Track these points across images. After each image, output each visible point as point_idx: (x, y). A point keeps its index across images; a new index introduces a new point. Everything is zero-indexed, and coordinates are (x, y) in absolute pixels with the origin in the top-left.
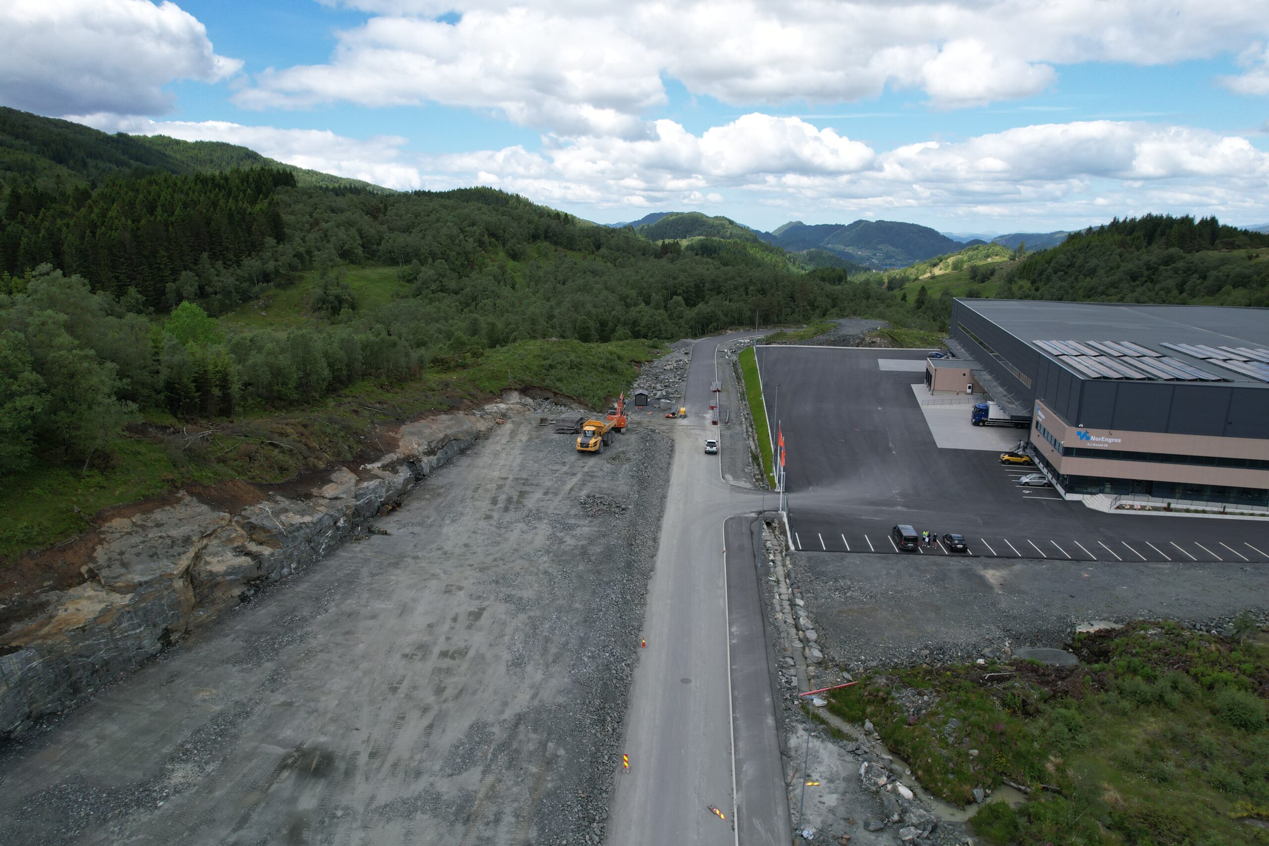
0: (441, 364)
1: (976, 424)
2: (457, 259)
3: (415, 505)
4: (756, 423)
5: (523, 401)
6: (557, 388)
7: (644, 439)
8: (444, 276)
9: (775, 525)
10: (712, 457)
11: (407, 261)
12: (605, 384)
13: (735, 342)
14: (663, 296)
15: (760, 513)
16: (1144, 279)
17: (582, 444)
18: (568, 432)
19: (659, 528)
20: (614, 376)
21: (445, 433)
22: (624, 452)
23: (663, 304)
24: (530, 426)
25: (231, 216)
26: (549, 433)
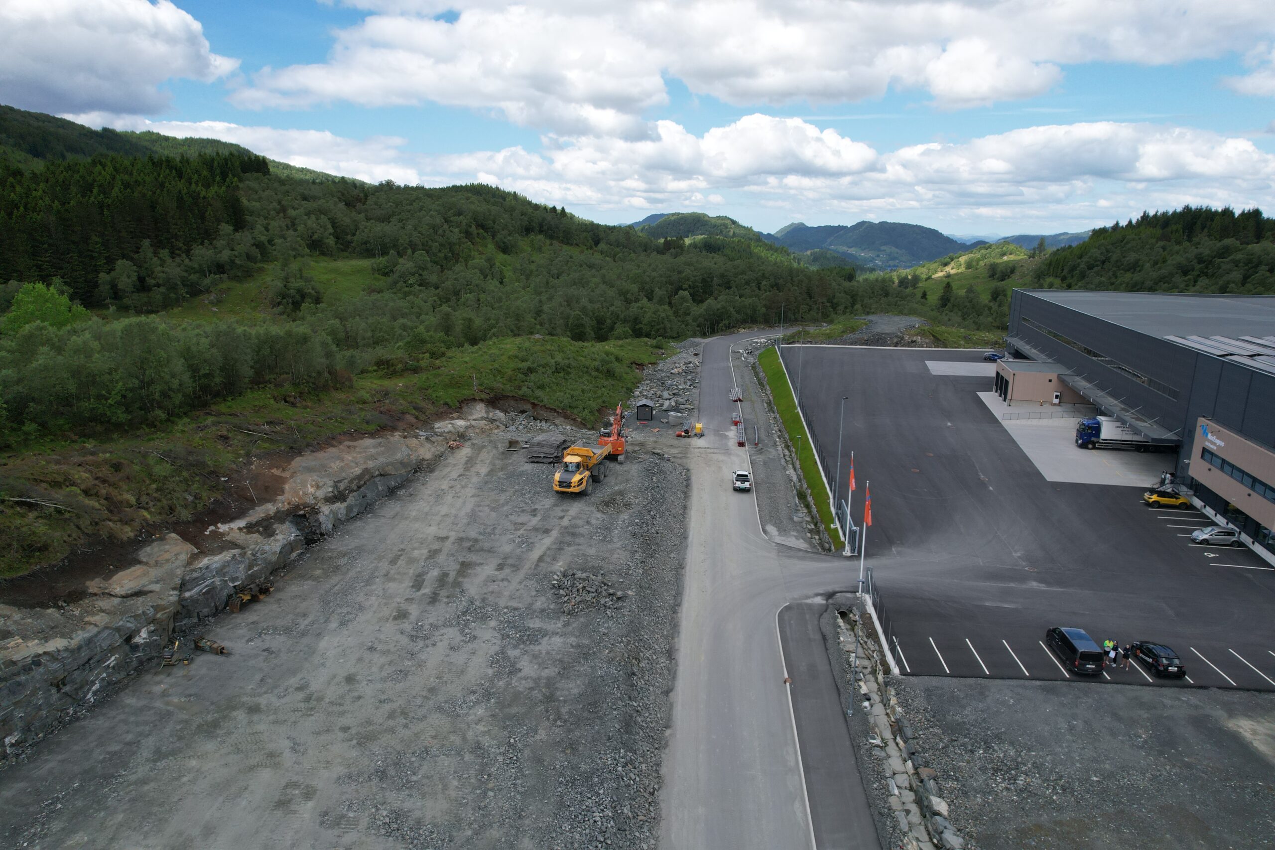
0: (386, 367)
1: (1083, 446)
2: (440, 251)
3: (294, 588)
4: (793, 442)
5: (491, 415)
6: (537, 398)
7: (649, 472)
8: (423, 269)
9: (855, 616)
10: (744, 496)
11: (384, 253)
12: (599, 392)
13: (750, 342)
14: (667, 291)
15: (830, 595)
16: (1196, 273)
17: (561, 483)
18: (545, 460)
19: (675, 627)
20: (611, 381)
21: (364, 467)
22: (621, 493)
23: (667, 300)
24: (495, 451)
25: (180, 199)
26: (521, 464)
